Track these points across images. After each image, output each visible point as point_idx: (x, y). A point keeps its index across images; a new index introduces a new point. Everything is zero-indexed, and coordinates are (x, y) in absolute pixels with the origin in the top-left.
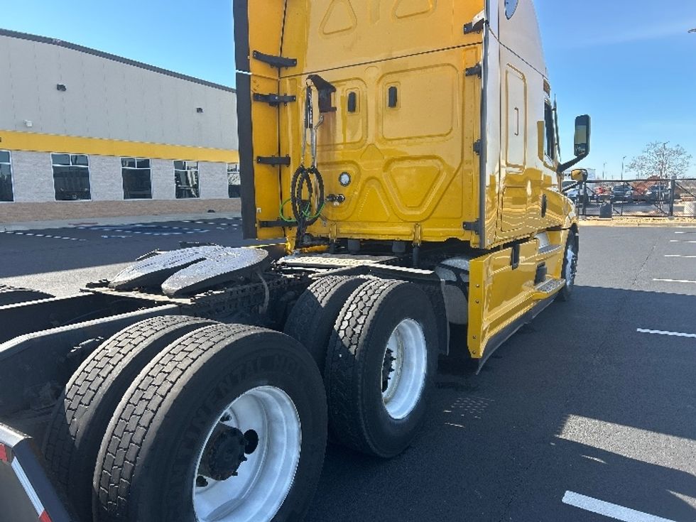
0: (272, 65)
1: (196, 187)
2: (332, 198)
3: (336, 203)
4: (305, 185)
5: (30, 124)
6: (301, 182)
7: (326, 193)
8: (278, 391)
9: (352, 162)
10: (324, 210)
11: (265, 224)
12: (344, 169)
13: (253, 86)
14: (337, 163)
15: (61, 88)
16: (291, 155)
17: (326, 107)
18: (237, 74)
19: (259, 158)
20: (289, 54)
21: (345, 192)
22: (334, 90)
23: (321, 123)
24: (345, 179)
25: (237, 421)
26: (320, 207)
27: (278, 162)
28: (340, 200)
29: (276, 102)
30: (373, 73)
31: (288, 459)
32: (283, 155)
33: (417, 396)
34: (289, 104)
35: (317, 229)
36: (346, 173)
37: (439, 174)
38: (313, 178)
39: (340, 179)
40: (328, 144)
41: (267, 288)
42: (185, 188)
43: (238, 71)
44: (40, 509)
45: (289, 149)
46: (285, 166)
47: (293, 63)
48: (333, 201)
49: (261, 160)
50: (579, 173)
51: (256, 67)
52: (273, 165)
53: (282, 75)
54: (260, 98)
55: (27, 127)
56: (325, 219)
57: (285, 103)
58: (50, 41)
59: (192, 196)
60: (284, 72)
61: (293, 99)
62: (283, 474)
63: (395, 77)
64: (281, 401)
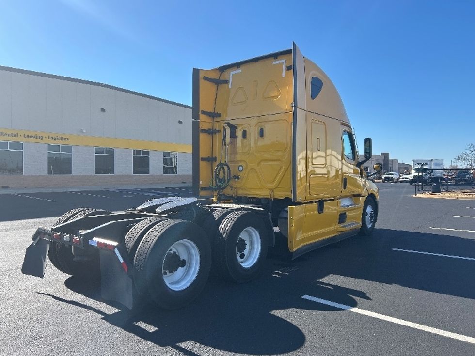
0: (210, 116)
1: (176, 167)
2: (235, 177)
3: (236, 180)
4: (222, 170)
5: (84, 131)
6: (220, 168)
7: (232, 175)
8: (192, 243)
9: (244, 161)
10: (231, 182)
11: (204, 189)
12: (240, 164)
13: (200, 126)
14: (237, 161)
15: (103, 110)
16: (217, 156)
17: (233, 136)
18: (193, 121)
19: (202, 158)
20: (218, 111)
21: (241, 174)
22: (237, 128)
23: (231, 143)
24: (241, 168)
25: (178, 253)
26: (229, 180)
27: (211, 160)
28: (238, 178)
29: (211, 132)
30: (253, 122)
31: (195, 269)
32: (214, 157)
33: (255, 261)
34: (217, 134)
35: (228, 192)
36: (241, 166)
37: (281, 167)
38: (226, 168)
39: (239, 168)
40: (234, 152)
41: (195, 213)
42: (169, 166)
43: (194, 120)
44: (122, 261)
45: (217, 154)
46: (214, 162)
47: (219, 115)
48: (235, 179)
49: (203, 159)
50: (378, 166)
51: (202, 117)
52: (209, 161)
53: (214, 120)
54: (204, 131)
55: (83, 132)
56: (231, 187)
57: (215, 133)
58: (98, 84)
59: (174, 173)
60: (216, 119)
61: (219, 131)
62: (193, 274)
63: (263, 124)
64: (193, 247)
